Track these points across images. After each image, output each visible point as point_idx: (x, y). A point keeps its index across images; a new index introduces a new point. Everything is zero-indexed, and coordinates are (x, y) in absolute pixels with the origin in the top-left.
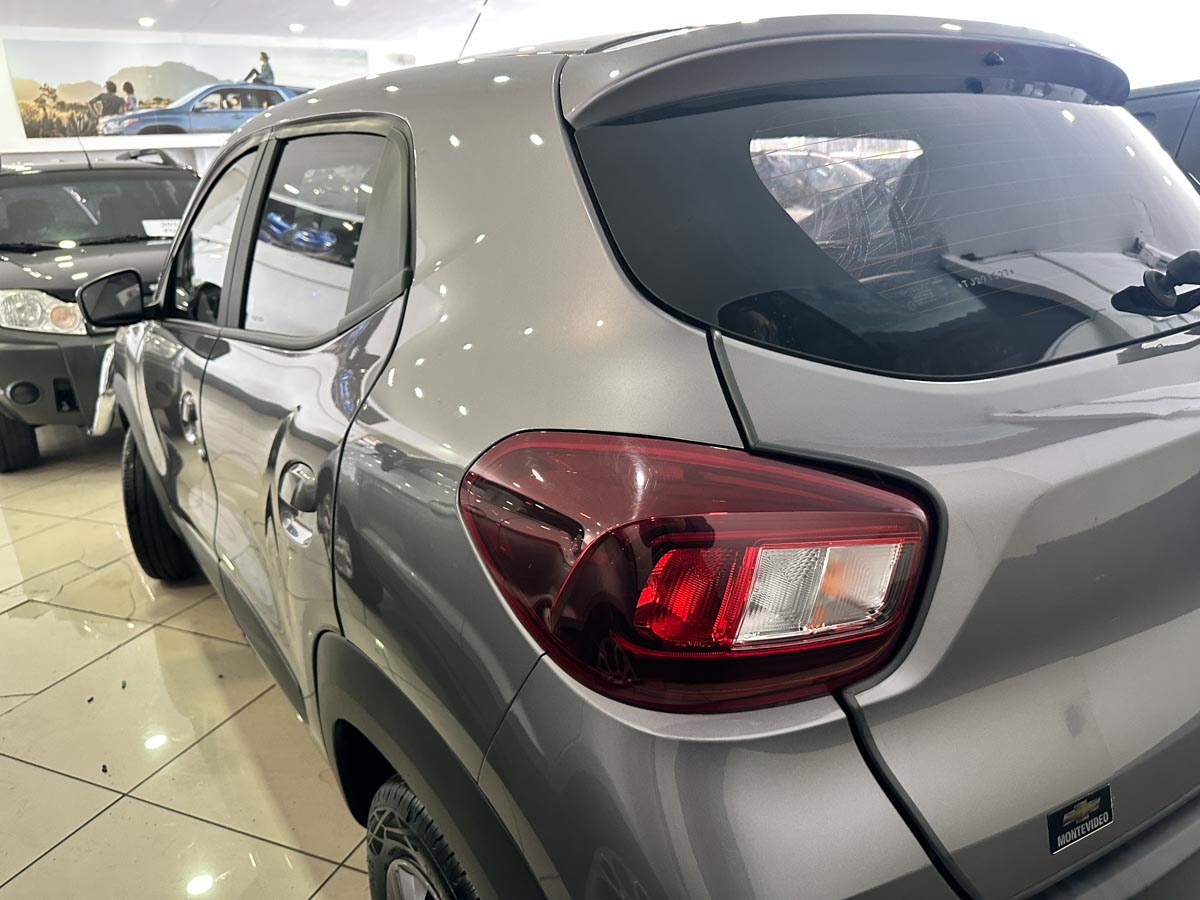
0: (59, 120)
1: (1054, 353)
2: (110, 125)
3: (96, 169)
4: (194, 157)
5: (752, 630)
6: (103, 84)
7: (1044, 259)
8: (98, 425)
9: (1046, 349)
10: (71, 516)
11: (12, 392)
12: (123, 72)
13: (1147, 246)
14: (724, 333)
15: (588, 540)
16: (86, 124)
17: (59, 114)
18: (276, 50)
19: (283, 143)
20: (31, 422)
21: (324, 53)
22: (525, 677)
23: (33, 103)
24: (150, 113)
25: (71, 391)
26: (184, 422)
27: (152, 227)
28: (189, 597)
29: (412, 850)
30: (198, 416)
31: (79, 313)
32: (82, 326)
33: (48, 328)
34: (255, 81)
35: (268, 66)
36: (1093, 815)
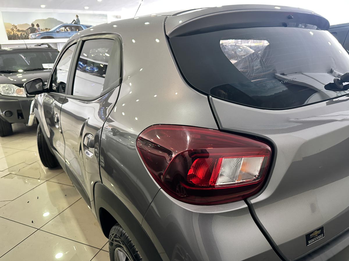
0: (18, 35)
1: (308, 102)
2: (33, 36)
4: (57, 45)
5: (221, 182)
6: (30, 24)
7: (305, 75)
8: (30, 123)
9: (305, 101)
10: (22, 149)
11: (5, 113)
12: (36, 21)
13: (335, 71)
14: (212, 96)
15: (174, 156)
16: (26, 36)
17: (18, 33)
18: (81, 14)
19: (84, 42)
20: (10, 122)
21: (95, 15)
22: (155, 195)
23: (10, 30)
24: (44, 33)
25: (22, 113)
26: (55, 122)
27: (45, 66)
28: (56, 173)
29: (122, 245)
30: (60, 121)
31: (24, 91)
32: (25, 94)
33: (15, 95)
34: (75, 23)
35: (78, 19)
36: (319, 235)
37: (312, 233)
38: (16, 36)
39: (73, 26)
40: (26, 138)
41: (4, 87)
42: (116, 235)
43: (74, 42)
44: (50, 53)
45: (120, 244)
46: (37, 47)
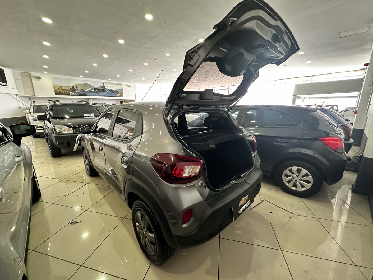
0: (62, 92)
2: (73, 94)
3: (75, 104)
4: (89, 100)
6: (71, 86)
11: (58, 143)
12: (76, 84)
15: (167, 166)
16: (68, 93)
17: (62, 91)
18: (105, 82)
19: (120, 110)
20: (61, 148)
21: (114, 84)
22: (158, 183)
23: (57, 89)
24: (81, 92)
25: (70, 143)
26: (100, 150)
27: (85, 115)
28: (94, 179)
29: (141, 209)
30: (103, 149)
31: (72, 130)
32: (73, 132)
33: (66, 132)
34: (101, 88)
35: (104, 85)
38: (60, 92)
39: (101, 89)
40: (71, 158)
41: (59, 127)
42: (137, 204)
43: (113, 109)
44: (87, 107)
45: (139, 209)
46: (79, 103)
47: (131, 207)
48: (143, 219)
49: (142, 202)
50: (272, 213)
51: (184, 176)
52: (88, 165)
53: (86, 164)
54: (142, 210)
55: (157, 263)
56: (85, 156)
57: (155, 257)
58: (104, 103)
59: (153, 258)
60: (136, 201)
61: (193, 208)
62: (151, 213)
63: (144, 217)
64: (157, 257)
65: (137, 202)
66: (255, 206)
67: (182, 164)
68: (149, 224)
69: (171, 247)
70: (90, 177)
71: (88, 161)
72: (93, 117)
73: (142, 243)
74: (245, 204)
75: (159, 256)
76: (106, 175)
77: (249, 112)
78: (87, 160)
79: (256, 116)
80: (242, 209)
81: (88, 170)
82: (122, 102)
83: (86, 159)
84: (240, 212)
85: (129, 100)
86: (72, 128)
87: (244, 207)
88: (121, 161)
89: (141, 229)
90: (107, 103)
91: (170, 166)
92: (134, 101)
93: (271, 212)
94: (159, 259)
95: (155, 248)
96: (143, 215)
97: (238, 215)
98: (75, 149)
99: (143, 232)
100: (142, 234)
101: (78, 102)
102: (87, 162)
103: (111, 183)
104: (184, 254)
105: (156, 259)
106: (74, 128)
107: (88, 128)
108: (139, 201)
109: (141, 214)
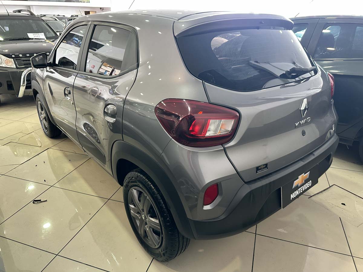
1: (265, 87)
3: (10, 16)
4: (31, 8)
5: (209, 134)
7: (271, 65)
8: (20, 95)
9: (263, 86)
10: (16, 120)
13: (296, 63)
14: (205, 82)
15: (180, 119)
19: (95, 26)
22: (165, 147)
25: (12, 84)
26: (65, 94)
27: (30, 35)
28: (56, 142)
29: (138, 183)
30: (72, 93)
31: (13, 62)
32: (15, 65)
33: (4, 66)
36: (265, 168)
37: (260, 166)
42: (132, 177)
43: (84, 23)
44: (31, 21)
45: (135, 184)
46: (17, 14)
47: (121, 182)
48: (142, 199)
49: (139, 174)
50: (344, 204)
51: (208, 134)
52: (46, 120)
53: (42, 119)
54: (141, 186)
55: (163, 258)
56: (39, 106)
57: (160, 250)
58: (56, 13)
59: (157, 252)
60: (129, 174)
61: (220, 183)
62: (155, 190)
63: (142, 196)
64: (164, 250)
65: (132, 175)
66: (318, 193)
67: (206, 116)
68: (151, 204)
69: (183, 237)
70: (50, 139)
71: (46, 113)
72: (44, 40)
73: (140, 232)
74: (303, 185)
75: (166, 249)
76: (79, 136)
77: (325, 31)
78: (43, 112)
79: (338, 38)
80: (297, 193)
81: (46, 128)
82: (87, 13)
83: (42, 110)
84: (292, 196)
85: (101, 8)
86: (13, 58)
87: (300, 190)
88: (104, 111)
89: (138, 213)
90: (61, 13)
91: (187, 119)
92: (108, 9)
93: (342, 204)
94: (166, 252)
95: (159, 239)
96: (142, 192)
97: (289, 201)
98: (21, 94)
99: (142, 218)
100: (140, 220)
101: (15, 12)
102: (43, 115)
103: (87, 147)
104: (201, 251)
105: (162, 253)
106: (16, 58)
107: (41, 59)
108: (134, 173)
109: (138, 191)
